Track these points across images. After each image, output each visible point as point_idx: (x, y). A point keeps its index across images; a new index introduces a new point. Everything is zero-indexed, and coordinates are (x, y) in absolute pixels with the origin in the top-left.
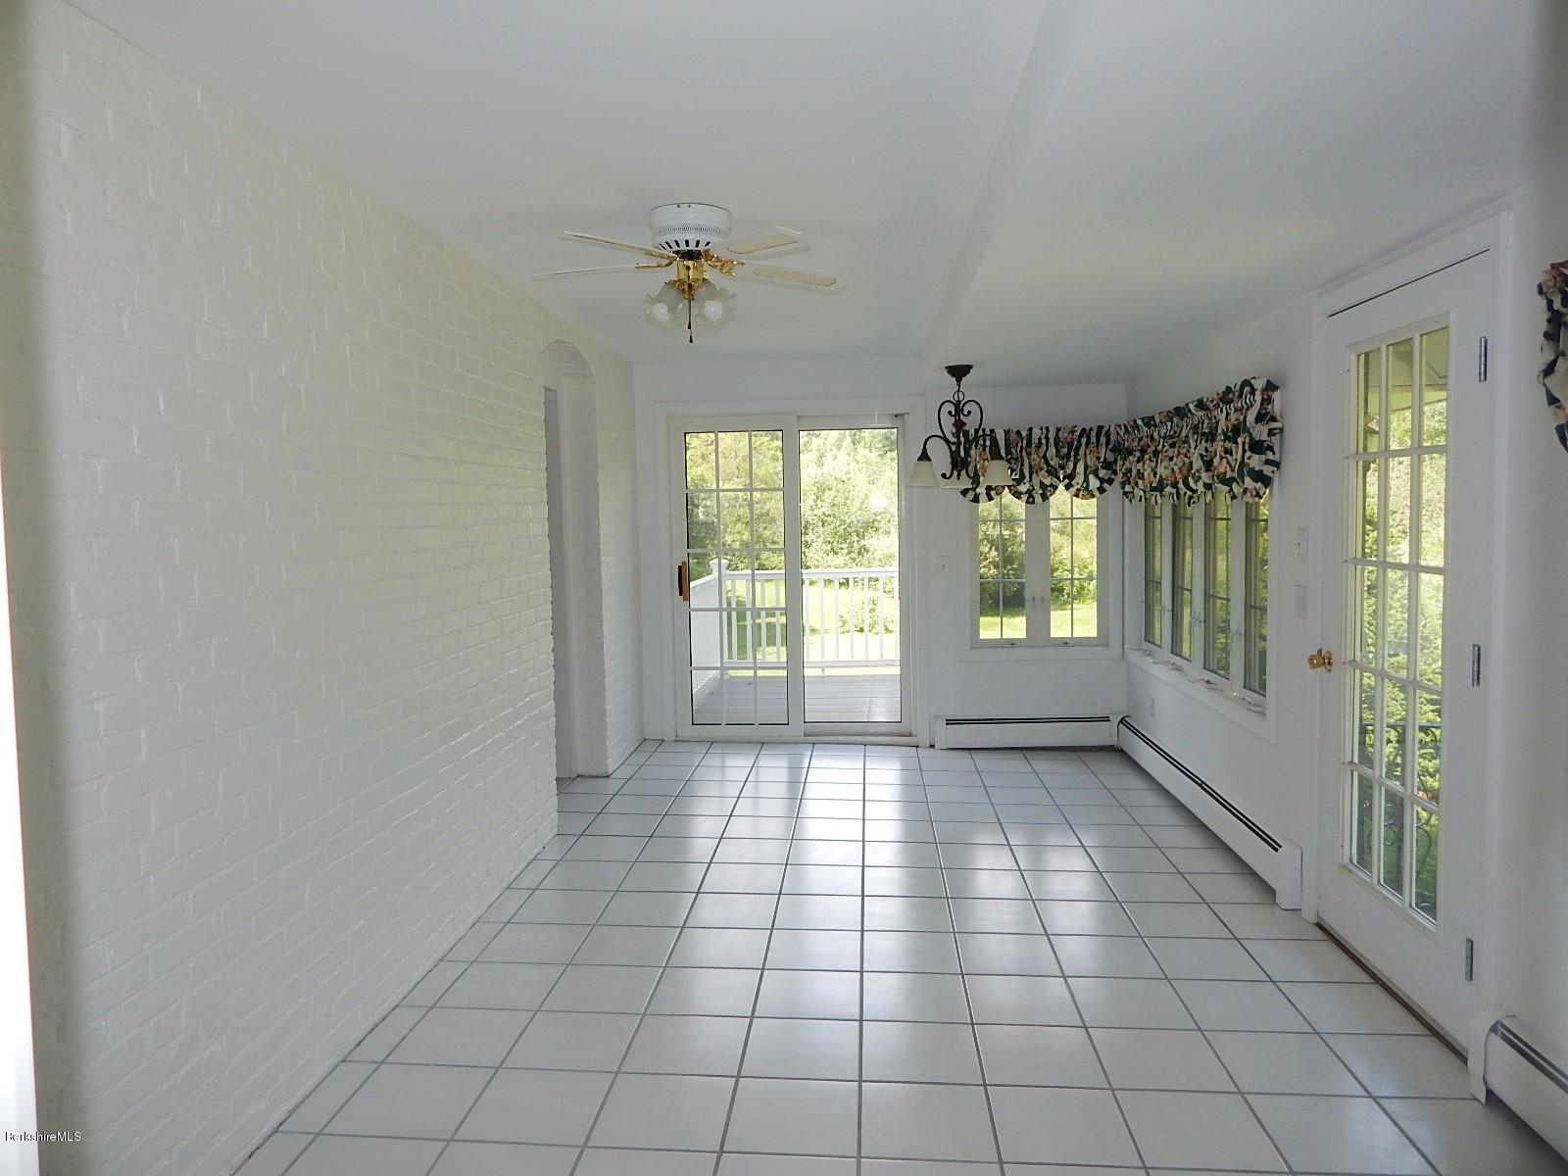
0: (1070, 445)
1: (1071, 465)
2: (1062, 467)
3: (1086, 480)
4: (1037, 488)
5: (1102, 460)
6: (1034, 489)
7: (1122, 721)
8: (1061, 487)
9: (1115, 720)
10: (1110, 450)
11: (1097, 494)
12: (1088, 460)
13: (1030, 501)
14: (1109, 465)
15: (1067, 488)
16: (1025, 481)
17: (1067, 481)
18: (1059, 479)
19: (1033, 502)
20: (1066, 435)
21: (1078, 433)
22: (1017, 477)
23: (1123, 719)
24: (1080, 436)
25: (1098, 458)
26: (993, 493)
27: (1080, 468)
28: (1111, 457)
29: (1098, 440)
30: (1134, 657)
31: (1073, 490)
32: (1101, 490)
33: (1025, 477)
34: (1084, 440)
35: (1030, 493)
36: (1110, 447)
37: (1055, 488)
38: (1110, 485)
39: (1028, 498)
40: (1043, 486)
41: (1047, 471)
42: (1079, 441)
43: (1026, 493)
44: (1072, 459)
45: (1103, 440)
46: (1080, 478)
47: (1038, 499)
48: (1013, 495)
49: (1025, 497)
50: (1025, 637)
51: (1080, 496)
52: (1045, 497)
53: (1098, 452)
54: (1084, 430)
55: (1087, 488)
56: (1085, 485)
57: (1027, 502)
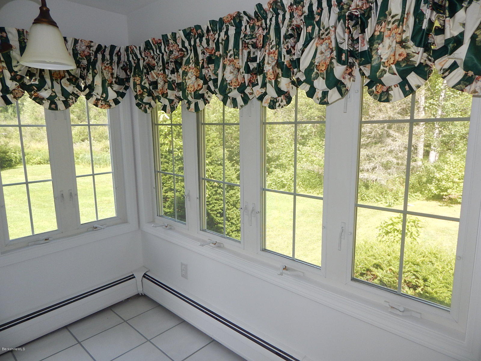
0: (88, 57)
1: (90, 77)
2: (83, 78)
3: (105, 91)
4: (59, 95)
5: (115, 76)
6: (56, 96)
7: (145, 276)
8: (82, 97)
9: (139, 276)
10: (122, 68)
11: (113, 104)
12: (105, 74)
13: (53, 106)
14: (120, 82)
15: (88, 96)
16: (46, 87)
17: (87, 90)
18: (79, 87)
19: (56, 108)
20: (84, 48)
21: (94, 48)
22: (37, 82)
23: (145, 274)
24: (96, 52)
25: (112, 74)
26: (9, 97)
27: (98, 81)
28: (123, 75)
29: (111, 58)
30: (148, 228)
31: (93, 99)
32: (116, 102)
33: (45, 82)
34: (100, 56)
35: (52, 99)
36: (121, 65)
37: (77, 96)
38: (122, 98)
39: (50, 105)
40: (64, 92)
41: (68, 79)
42: (96, 56)
43: (48, 99)
44: (91, 71)
45: (115, 58)
46: (98, 89)
47: (61, 106)
48: (34, 99)
49: (47, 104)
50: (56, 228)
51: (100, 105)
52: (67, 105)
53: (113, 69)
54: (100, 47)
55: (105, 100)
56: (104, 96)
57: (50, 108)
